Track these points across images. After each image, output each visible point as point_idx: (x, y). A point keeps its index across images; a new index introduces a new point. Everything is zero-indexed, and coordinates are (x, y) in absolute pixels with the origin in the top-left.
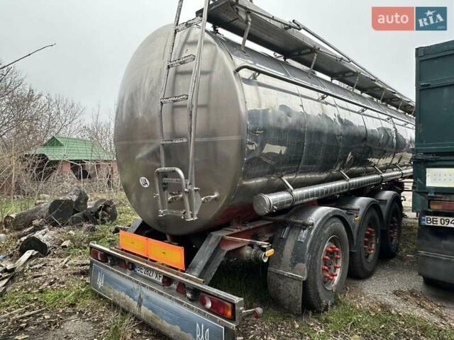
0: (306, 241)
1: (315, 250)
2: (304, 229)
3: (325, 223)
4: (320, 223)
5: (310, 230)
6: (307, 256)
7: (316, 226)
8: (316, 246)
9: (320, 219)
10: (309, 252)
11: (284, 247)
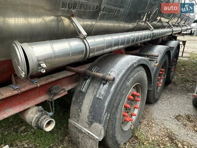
0: (105, 98)
1: (115, 105)
2: (104, 84)
3: (129, 74)
4: (123, 76)
5: (111, 85)
6: (105, 116)
7: (117, 80)
8: (117, 101)
9: (124, 71)
10: (107, 111)
11: (82, 102)
